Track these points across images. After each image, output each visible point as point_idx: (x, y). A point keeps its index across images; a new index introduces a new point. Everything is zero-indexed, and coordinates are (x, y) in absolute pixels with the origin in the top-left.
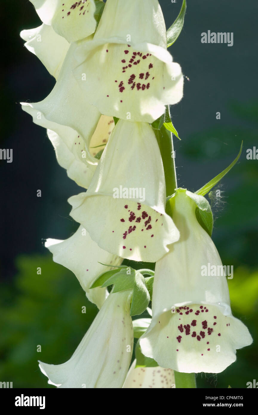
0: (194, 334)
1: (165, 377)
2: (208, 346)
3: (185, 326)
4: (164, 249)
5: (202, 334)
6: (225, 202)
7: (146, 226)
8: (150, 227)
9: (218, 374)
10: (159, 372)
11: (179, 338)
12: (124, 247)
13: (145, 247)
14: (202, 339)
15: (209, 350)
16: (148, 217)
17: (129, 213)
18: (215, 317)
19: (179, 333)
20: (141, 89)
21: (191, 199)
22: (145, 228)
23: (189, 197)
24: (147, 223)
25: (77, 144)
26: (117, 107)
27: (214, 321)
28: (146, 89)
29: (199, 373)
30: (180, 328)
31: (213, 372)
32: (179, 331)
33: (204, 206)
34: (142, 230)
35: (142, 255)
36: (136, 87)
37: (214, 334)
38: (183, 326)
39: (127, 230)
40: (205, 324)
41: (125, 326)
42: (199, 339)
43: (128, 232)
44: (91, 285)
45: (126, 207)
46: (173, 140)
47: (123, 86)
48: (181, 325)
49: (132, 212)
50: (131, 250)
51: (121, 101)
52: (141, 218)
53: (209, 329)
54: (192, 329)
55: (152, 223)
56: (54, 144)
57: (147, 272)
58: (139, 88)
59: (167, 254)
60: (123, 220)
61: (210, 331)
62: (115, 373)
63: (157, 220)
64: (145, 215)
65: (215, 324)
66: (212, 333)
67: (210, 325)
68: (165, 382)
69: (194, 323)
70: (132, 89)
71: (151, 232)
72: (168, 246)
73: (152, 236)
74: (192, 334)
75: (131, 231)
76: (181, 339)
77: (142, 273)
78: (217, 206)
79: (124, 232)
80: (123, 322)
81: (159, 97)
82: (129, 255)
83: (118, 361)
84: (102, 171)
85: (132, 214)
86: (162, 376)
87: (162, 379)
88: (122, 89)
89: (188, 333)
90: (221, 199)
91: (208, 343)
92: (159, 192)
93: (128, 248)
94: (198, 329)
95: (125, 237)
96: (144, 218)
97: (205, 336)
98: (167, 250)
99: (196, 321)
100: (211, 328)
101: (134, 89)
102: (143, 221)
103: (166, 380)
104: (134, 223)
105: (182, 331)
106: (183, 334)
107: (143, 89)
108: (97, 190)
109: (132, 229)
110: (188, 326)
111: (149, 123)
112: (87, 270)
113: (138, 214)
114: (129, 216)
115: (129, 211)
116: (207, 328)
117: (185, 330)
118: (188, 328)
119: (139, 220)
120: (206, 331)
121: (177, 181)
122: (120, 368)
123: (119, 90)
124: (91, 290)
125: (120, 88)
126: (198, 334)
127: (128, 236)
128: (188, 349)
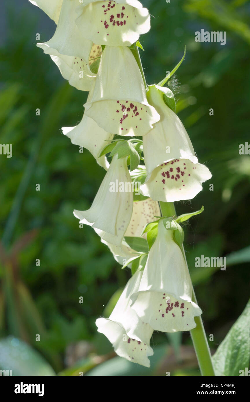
0: (173, 177)
1: (151, 205)
2: (183, 183)
3: (166, 173)
4: (150, 127)
5: (178, 176)
6: (179, 87)
7: (134, 113)
8: (137, 114)
9: (192, 200)
10: (147, 202)
11: (164, 181)
12: (122, 129)
13: (137, 127)
14: (178, 179)
15: (184, 185)
16: (135, 107)
17: (121, 106)
18: (184, 164)
19: (163, 178)
20: (120, 25)
21: (159, 91)
22: (134, 115)
23: (159, 90)
24: (135, 111)
25: (76, 63)
26: (105, 39)
27: (184, 166)
28: (123, 24)
29: (179, 201)
30: (163, 174)
31: (188, 199)
32: (163, 176)
33: (170, 94)
34: (133, 116)
35: (135, 133)
36: (116, 24)
37: (186, 175)
38: (165, 172)
39: (122, 118)
40: (178, 169)
41: (127, 179)
42: (176, 179)
43: (123, 119)
44: (99, 155)
45: (118, 102)
46: (139, 51)
47: (107, 24)
48: (163, 172)
49: (123, 105)
50: (127, 130)
51: (108, 35)
52: (130, 108)
53: (182, 172)
54: (171, 174)
55: (139, 110)
56: (57, 64)
57: (135, 141)
58: (118, 24)
59: (151, 129)
60: (118, 111)
61: (183, 173)
62: (126, 209)
63: (142, 109)
64: (132, 106)
65: (185, 168)
66: (184, 175)
67: (182, 169)
68: (151, 208)
69: (171, 170)
70: (114, 25)
71: (139, 117)
72: (153, 125)
73: (141, 119)
74: (171, 177)
75: (125, 118)
76: (165, 181)
77: (131, 142)
78: (175, 91)
79: (120, 119)
80: (126, 176)
81: (134, 30)
82: (126, 133)
83: (128, 202)
84: (102, 82)
85: (123, 106)
86: (149, 205)
87: (149, 207)
88: (107, 26)
89: (168, 177)
90: (177, 85)
91: (183, 181)
92: (143, 91)
93: (125, 129)
94: (175, 173)
95: (121, 122)
96: (132, 108)
97: (180, 177)
98: (152, 127)
99: (172, 168)
100: (183, 171)
101: (115, 25)
102: (132, 110)
103: (152, 207)
104: (125, 112)
105: (164, 176)
106: (166, 178)
107: (122, 25)
108: (102, 96)
109: (125, 117)
110: (168, 172)
111: (128, 47)
112: (95, 146)
113: (128, 106)
114: (122, 108)
115: (121, 104)
116: (181, 172)
117: (166, 175)
118: (168, 173)
119: (128, 110)
120: (180, 174)
121: (145, 78)
122: (129, 206)
123: (105, 27)
124: (99, 158)
125: (105, 25)
126: (175, 176)
127: (124, 121)
128: (171, 187)
